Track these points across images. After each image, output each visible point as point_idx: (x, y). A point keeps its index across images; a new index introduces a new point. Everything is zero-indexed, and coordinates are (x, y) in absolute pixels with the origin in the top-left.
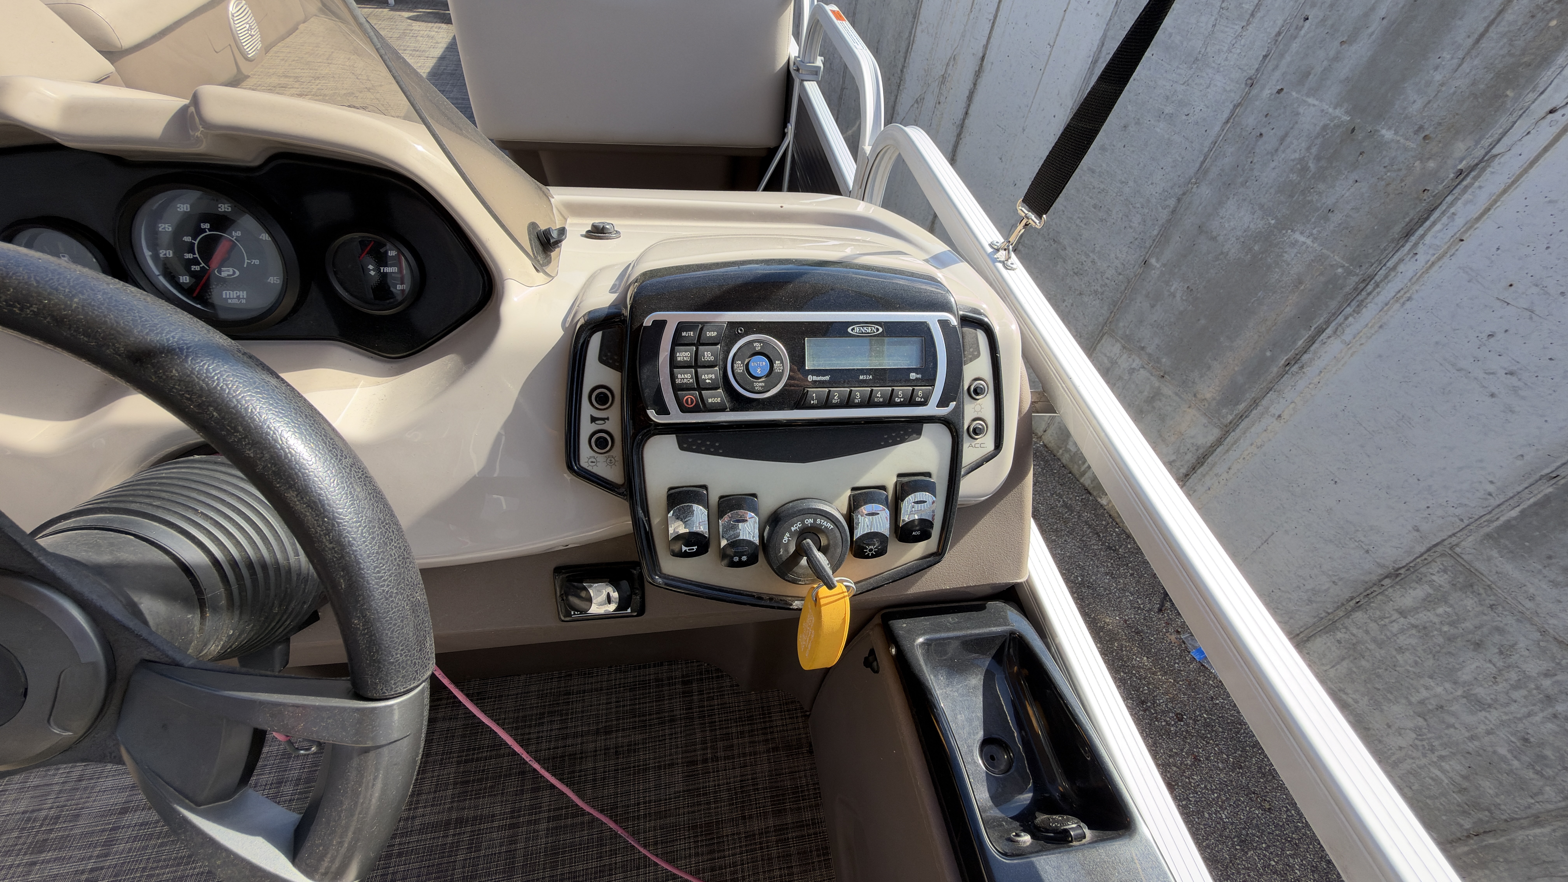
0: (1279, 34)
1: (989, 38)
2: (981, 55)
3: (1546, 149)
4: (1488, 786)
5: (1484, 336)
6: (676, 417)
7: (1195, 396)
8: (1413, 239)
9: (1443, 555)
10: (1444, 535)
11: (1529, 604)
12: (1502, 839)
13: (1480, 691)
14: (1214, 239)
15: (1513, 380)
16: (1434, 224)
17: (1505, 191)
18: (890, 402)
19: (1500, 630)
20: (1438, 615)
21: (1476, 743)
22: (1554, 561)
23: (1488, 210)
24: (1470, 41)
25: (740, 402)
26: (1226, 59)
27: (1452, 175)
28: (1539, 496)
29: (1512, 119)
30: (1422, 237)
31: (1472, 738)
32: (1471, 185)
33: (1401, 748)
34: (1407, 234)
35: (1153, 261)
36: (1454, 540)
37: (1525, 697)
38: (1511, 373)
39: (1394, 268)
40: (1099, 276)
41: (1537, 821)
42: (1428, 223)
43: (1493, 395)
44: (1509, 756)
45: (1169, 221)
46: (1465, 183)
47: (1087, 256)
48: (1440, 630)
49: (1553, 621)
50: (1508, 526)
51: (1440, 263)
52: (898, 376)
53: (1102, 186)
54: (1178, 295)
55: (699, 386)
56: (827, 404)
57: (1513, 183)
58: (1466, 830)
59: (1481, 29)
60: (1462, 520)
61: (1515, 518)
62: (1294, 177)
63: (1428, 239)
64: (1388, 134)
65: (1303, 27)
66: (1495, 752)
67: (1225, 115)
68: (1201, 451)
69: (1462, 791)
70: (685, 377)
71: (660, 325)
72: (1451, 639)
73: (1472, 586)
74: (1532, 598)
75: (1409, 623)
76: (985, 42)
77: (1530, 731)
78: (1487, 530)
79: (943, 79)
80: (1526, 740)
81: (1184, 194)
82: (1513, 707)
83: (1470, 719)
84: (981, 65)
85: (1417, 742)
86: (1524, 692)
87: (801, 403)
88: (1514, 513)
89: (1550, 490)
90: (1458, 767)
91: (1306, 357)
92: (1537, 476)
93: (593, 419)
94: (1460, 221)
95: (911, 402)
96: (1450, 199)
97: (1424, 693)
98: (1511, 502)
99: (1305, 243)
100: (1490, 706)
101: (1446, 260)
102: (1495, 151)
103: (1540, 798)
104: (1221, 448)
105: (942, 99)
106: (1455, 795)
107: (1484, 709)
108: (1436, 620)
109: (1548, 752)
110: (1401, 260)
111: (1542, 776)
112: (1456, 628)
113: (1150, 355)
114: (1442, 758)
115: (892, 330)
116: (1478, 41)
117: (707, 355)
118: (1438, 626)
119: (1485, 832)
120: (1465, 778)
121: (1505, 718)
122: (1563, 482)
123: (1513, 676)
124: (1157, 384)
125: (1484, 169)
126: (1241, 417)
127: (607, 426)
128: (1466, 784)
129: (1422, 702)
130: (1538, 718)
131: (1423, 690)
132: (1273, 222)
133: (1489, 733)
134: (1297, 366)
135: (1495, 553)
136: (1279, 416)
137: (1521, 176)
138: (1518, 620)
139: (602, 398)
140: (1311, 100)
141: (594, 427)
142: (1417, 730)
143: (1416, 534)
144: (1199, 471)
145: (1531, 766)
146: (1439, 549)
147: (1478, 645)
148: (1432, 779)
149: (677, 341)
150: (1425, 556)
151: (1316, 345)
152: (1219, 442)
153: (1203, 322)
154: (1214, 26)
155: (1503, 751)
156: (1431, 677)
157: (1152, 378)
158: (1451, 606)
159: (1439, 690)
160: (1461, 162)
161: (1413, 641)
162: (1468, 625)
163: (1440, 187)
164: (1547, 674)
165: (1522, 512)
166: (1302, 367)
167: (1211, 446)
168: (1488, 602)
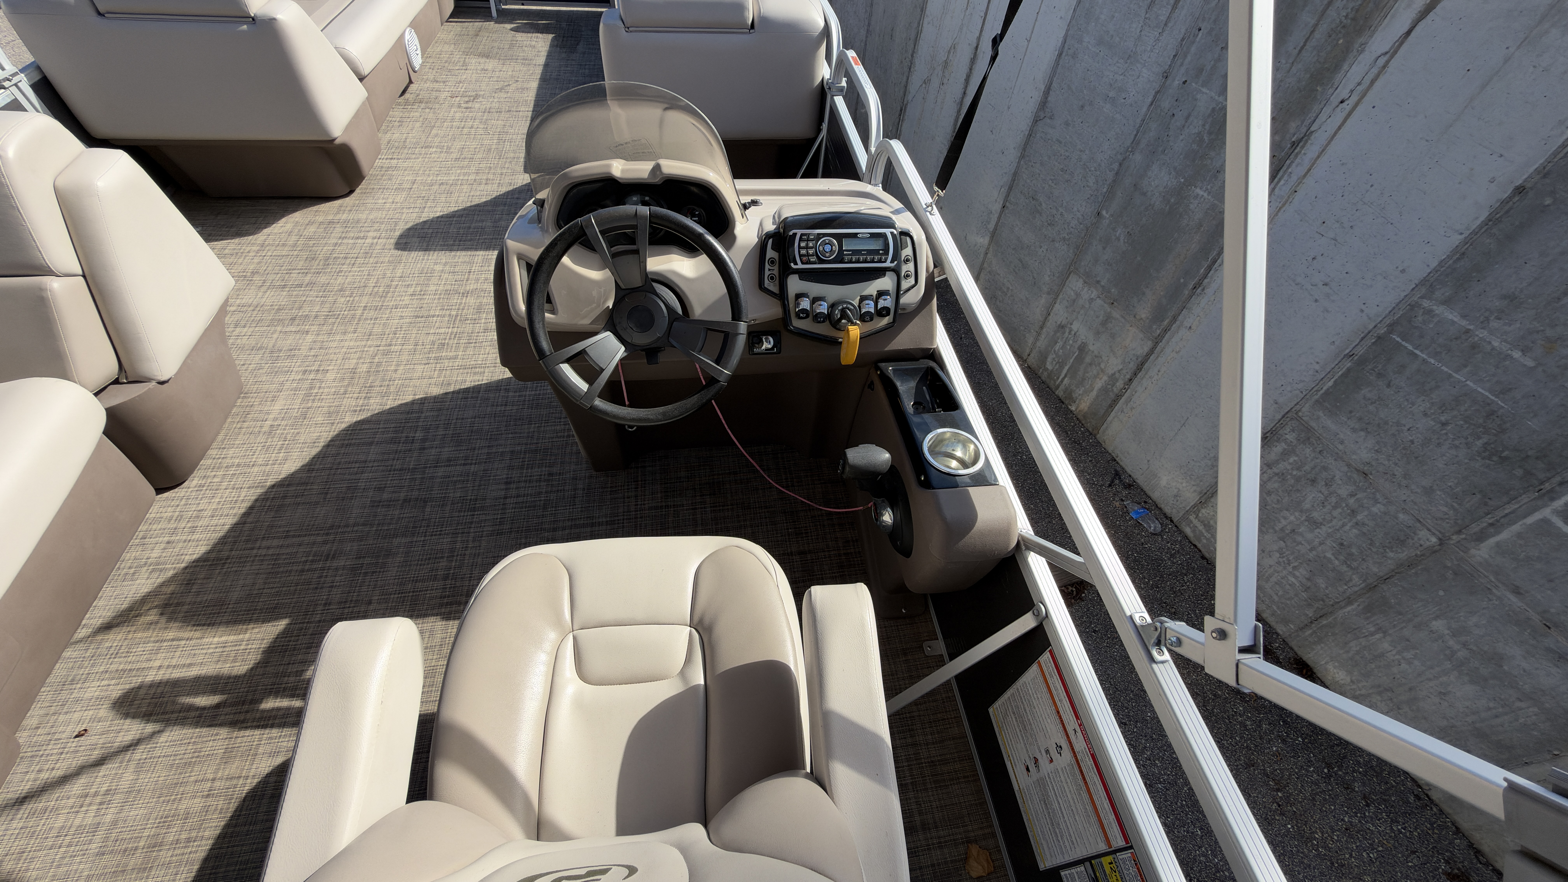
0: (1183, 40)
1: (981, 31)
2: (975, 45)
3: (1340, 128)
4: (1321, 582)
5: (1310, 259)
6: (800, 266)
7: (1135, 316)
9: (1292, 419)
10: (1292, 404)
11: (1341, 447)
12: (1330, 619)
13: (1315, 515)
14: (1144, 194)
15: (1326, 289)
17: (1318, 157)
18: (873, 261)
19: (1325, 468)
20: (1290, 464)
21: (1314, 552)
22: (1353, 414)
23: (1310, 170)
24: (1297, 51)
25: (822, 261)
26: (1149, 57)
27: (1289, 146)
28: (1344, 369)
29: (1321, 107)
31: (1311, 550)
32: (1300, 152)
33: (1271, 566)
35: (1104, 213)
36: (1298, 407)
37: (1340, 513)
38: (1326, 284)
40: (1066, 226)
41: (1349, 601)
43: (1316, 301)
44: (1333, 558)
45: (1114, 181)
46: (1296, 151)
47: (1057, 210)
48: (1291, 474)
49: (1354, 457)
50: (1327, 393)
51: (1284, 209)
52: (876, 252)
53: (1067, 154)
54: (1122, 238)
55: (808, 255)
56: (851, 262)
57: (1323, 150)
58: (1311, 618)
60: (1302, 392)
61: (1331, 387)
62: (1195, 146)
65: (1198, 35)
66: (1325, 557)
67: (1150, 100)
68: (1140, 359)
69: (1307, 589)
70: (803, 252)
71: (795, 234)
72: (1298, 479)
73: (1309, 439)
74: (1342, 442)
75: (1274, 473)
76: (978, 35)
77: (1344, 538)
78: (1316, 397)
79: (946, 64)
80: (1342, 544)
81: (1124, 160)
82: (1334, 522)
83: (1309, 536)
84: (976, 53)
85: (1281, 560)
86: (1340, 510)
87: (842, 262)
88: (1330, 383)
89: (1349, 364)
90: (1304, 573)
91: (1206, 281)
92: (1342, 356)
93: (769, 270)
94: (1294, 178)
95: (880, 261)
96: (1288, 162)
97: (1284, 522)
98: (1328, 376)
99: (1203, 196)
100: (1321, 524)
101: (1287, 205)
102: (1312, 129)
103: (1351, 584)
104: (1153, 355)
105: (945, 81)
106: (1303, 594)
107: (1318, 527)
108: (1289, 467)
109: (1354, 550)
111: (1352, 568)
112: (1301, 471)
113: (1103, 287)
114: (1295, 568)
115: (873, 235)
116: (1300, 51)
117: (811, 244)
118: (1290, 472)
119: (1321, 617)
120: (1308, 579)
121: (1330, 530)
122: (1356, 358)
123: (1333, 500)
124: (1109, 310)
125: (1307, 141)
126: (1166, 331)
127: (774, 272)
128: (1309, 584)
129: (1282, 530)
130: (1347, 528)
131: (1282, 520)
132: (1183, 180)
133: (1321, 544)
134: (1200, 288)
135: (1321, 414)
136: (1190, 327)
137: (1327, 145)
138: (1335, 460)
139: (772, 262)
140: (1204, 90)
141: (770, 273)
142: (1280, 551)
143: (1276, 406)
144: (1138, 376)
145: (1345, 562)
146: (1289, 415)
147: (1313, 481)
148: (1290, 585)
149: (801, 240)
150: (1282, 422)
151: (1212, 272)
152: (1152, 351)
153: (1139, 258)
154: (1141, 31)
155: (1329, 555)
156: (1287, 510)
157: (1105, 305)
158: (1297, 455)
159: (1292, 518)
160: (1294, 135)
161: (1276, 485)
162: (1307, 468)
163: (1283, 154)
164: (1352, 495)
165: (1335, 382)
166: (1203, 290)
167: (1147, 355)
168: (1318, 449)
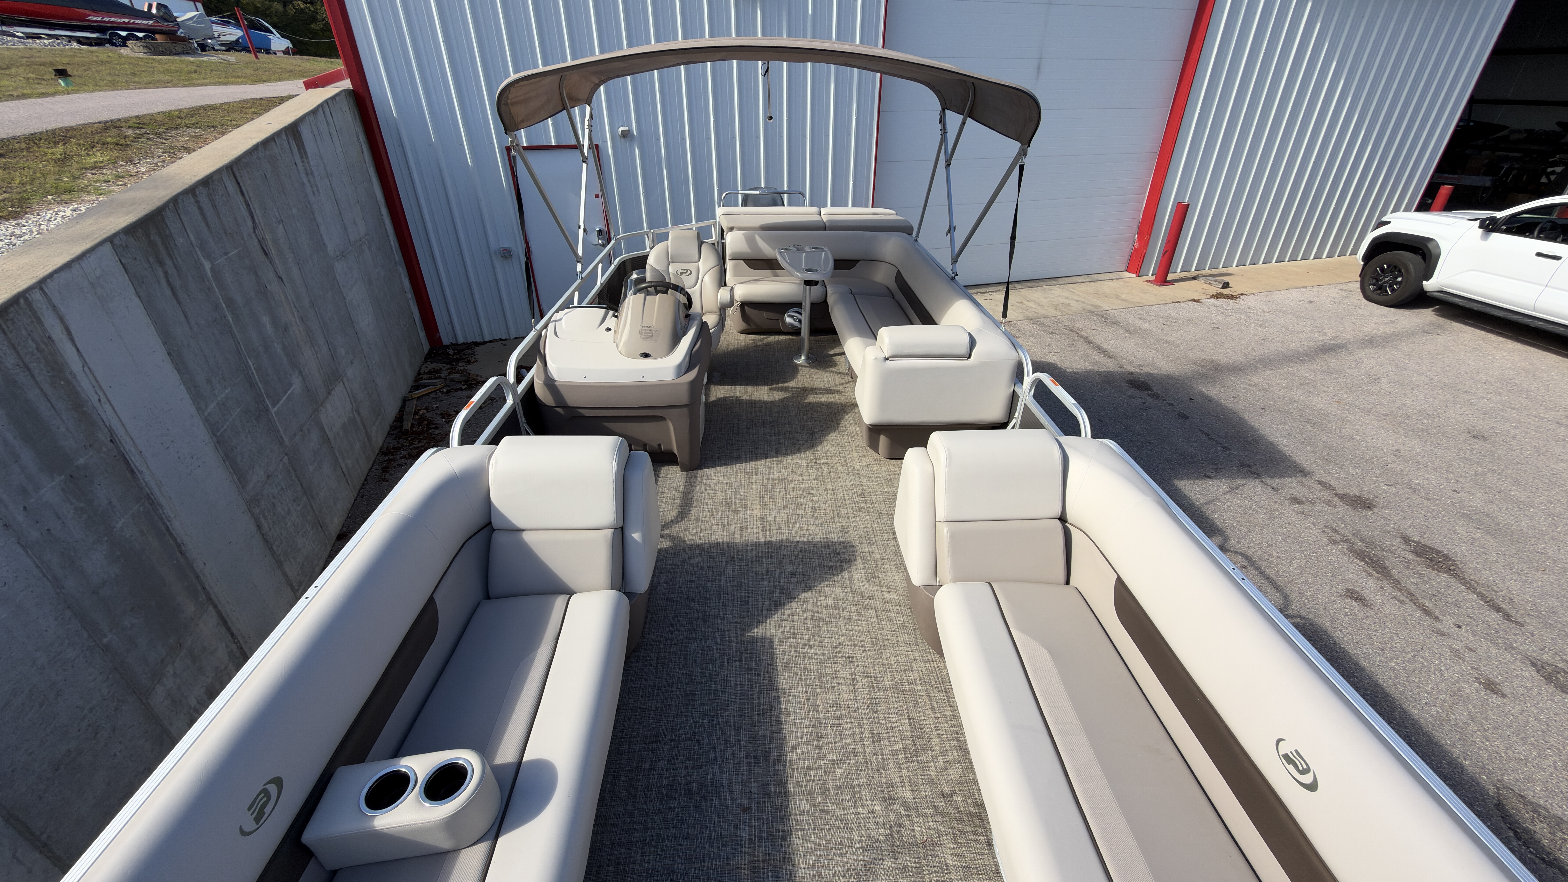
8: (135, 470)
16: (131, 459)
27: (112, 444)
30: (136, 466)
32: (118, 438)
34: (132, 471)
39: (146, 483)
42: (130, 462)
45: (81, 620)
46: (117, 441)
54: (133, 621)
59: (50, 405)
63: (137, 465)
64: (81, 461)
67: (22, 553)
74: (258, 482)
78: (241, 488)
88: (235, 476)
89: (227, 463)
92: (224, 464)
98: (232, 476)
99: (123, 523)
103: (306, 503)
109: (295, 495)
110: (143, 479)
122: (224, 459)
124: (184, 651)
125: (114, 432)
126: (204, 588)
134: (182, 547)
136: (205, 564)
137: (121, 422)
140: (41, 492)
157: (180, 655)
160: (107, 438)
166: (183, 544)
167: (218, 614)
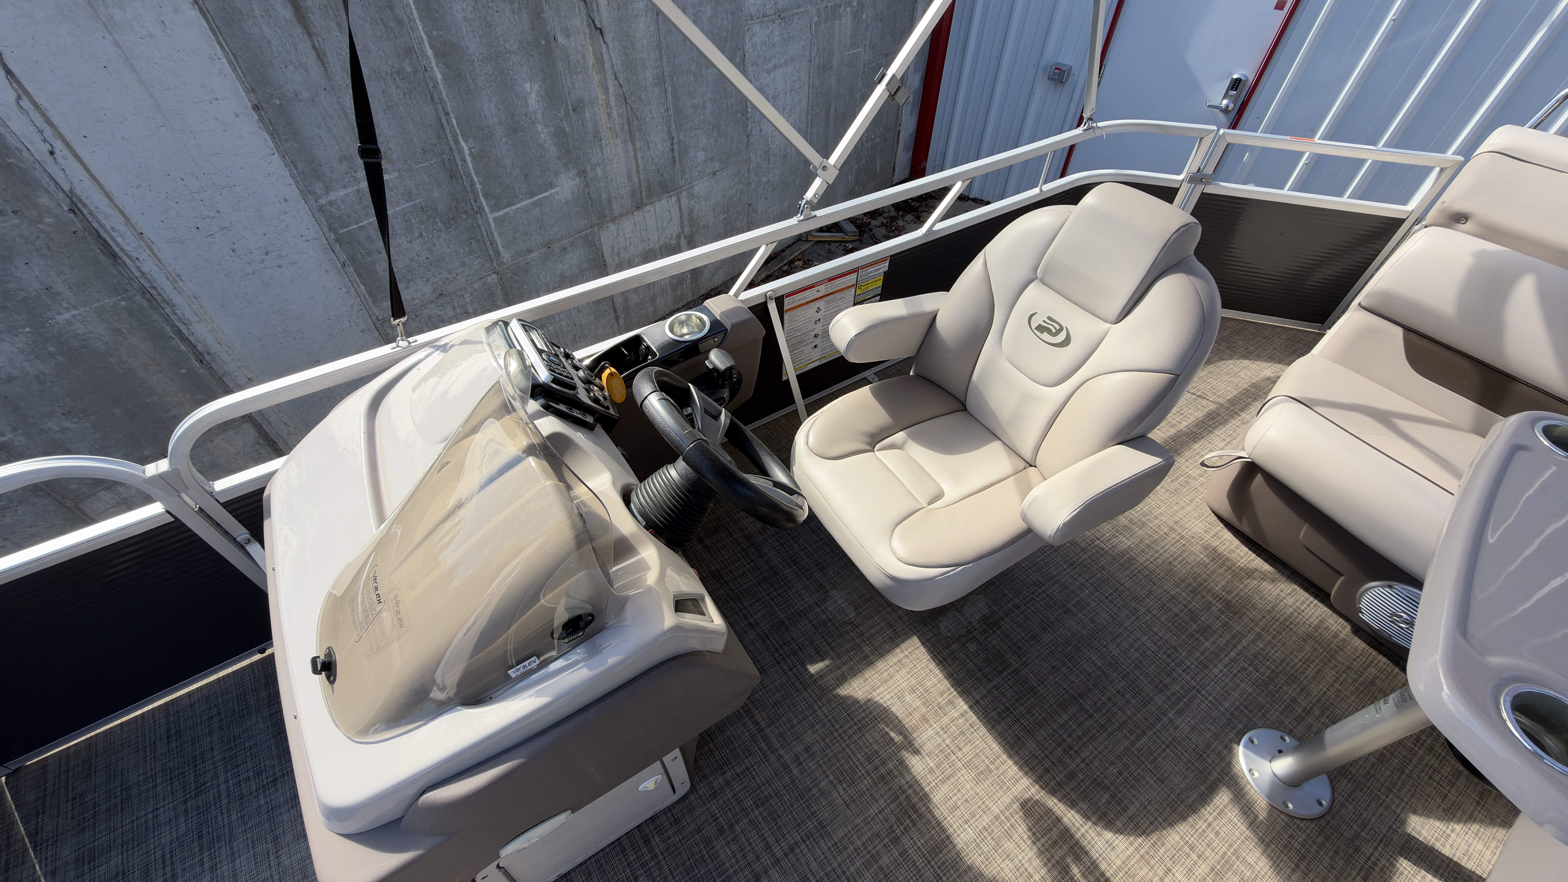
5: (232, 254)
10: (370, 320)
16: (114, 240)
17: (111, 200)
23: (122, 213)
27: (71, 215)
28: (354, 273)
30: (123, 250)
32: (90, 210)
36: (373, 317)
39: (143, 273)
43: (279, 266)
46: (85, 213)
50: (370, 293)
51: (156, 251)
57: (106, 193)
60: (361, 309)
61: (365, 288)
63: (127, 248)
78: (370, 301)
88: (362, 287)
89: (351, 268)
96: (95, 225)
98: (355, 286)
99: (74, 315)
101: (154, 247)
102: (66, 189)
125: (80, 200)
132: (27, 329)
134: (206, 356)
137: (102, 188)
160: (61, 206)
163: (78, 225)
166: (209, 353)
167: (260, 433)
